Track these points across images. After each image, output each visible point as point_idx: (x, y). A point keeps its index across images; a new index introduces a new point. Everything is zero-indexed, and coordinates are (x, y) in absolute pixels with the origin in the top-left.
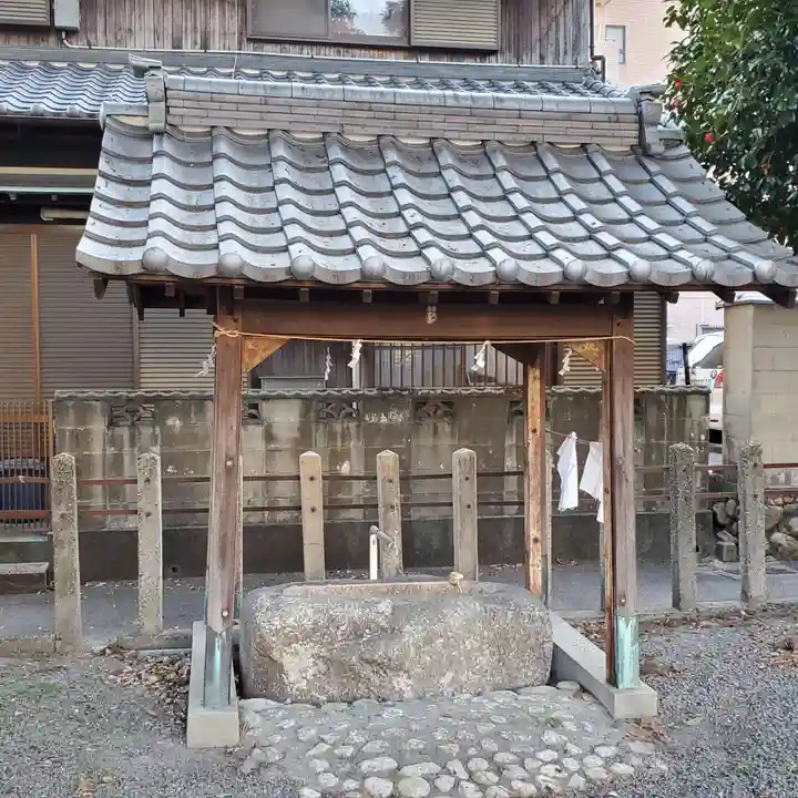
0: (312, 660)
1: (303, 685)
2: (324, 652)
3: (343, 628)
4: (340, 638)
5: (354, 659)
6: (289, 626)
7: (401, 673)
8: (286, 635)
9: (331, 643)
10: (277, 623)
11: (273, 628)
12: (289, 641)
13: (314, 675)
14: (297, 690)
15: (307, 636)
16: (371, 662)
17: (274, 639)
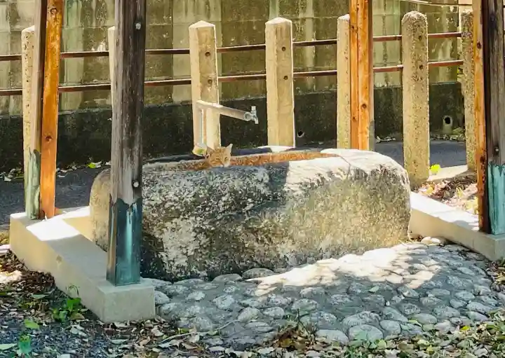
0: (194, 234)
1: (183, 262)
2: (206, 225)
3: (224, 199)
4: (222, 209)
5: (239, 229)
6: (170, 201)
7: (285, 239)
8: (167, 210)
9: (213, 216)
10: (158, 199)
11: (153, 203)
12: (171, 215)
13: (196, 250)
14: (177, 268)
15: (189, 209)
16: (255, 232)
17: (155, 215)
